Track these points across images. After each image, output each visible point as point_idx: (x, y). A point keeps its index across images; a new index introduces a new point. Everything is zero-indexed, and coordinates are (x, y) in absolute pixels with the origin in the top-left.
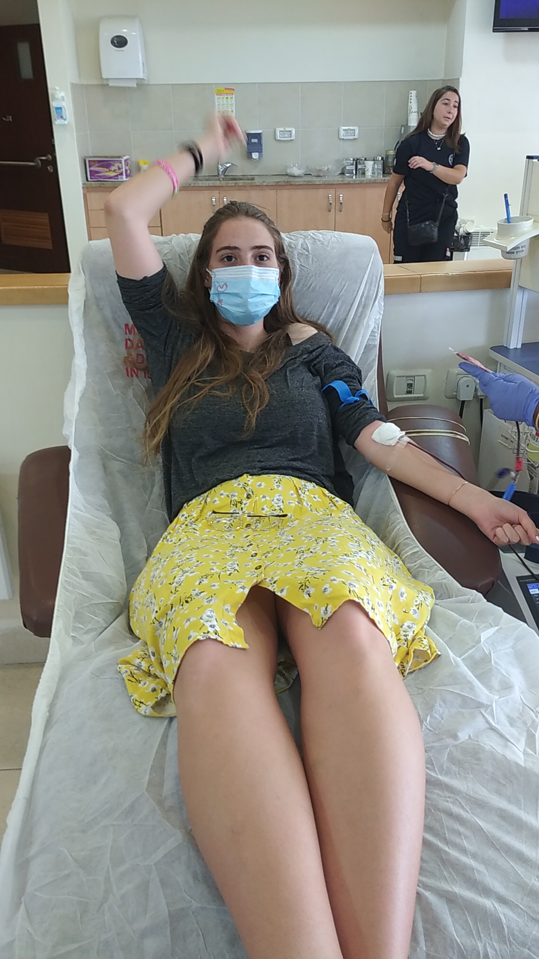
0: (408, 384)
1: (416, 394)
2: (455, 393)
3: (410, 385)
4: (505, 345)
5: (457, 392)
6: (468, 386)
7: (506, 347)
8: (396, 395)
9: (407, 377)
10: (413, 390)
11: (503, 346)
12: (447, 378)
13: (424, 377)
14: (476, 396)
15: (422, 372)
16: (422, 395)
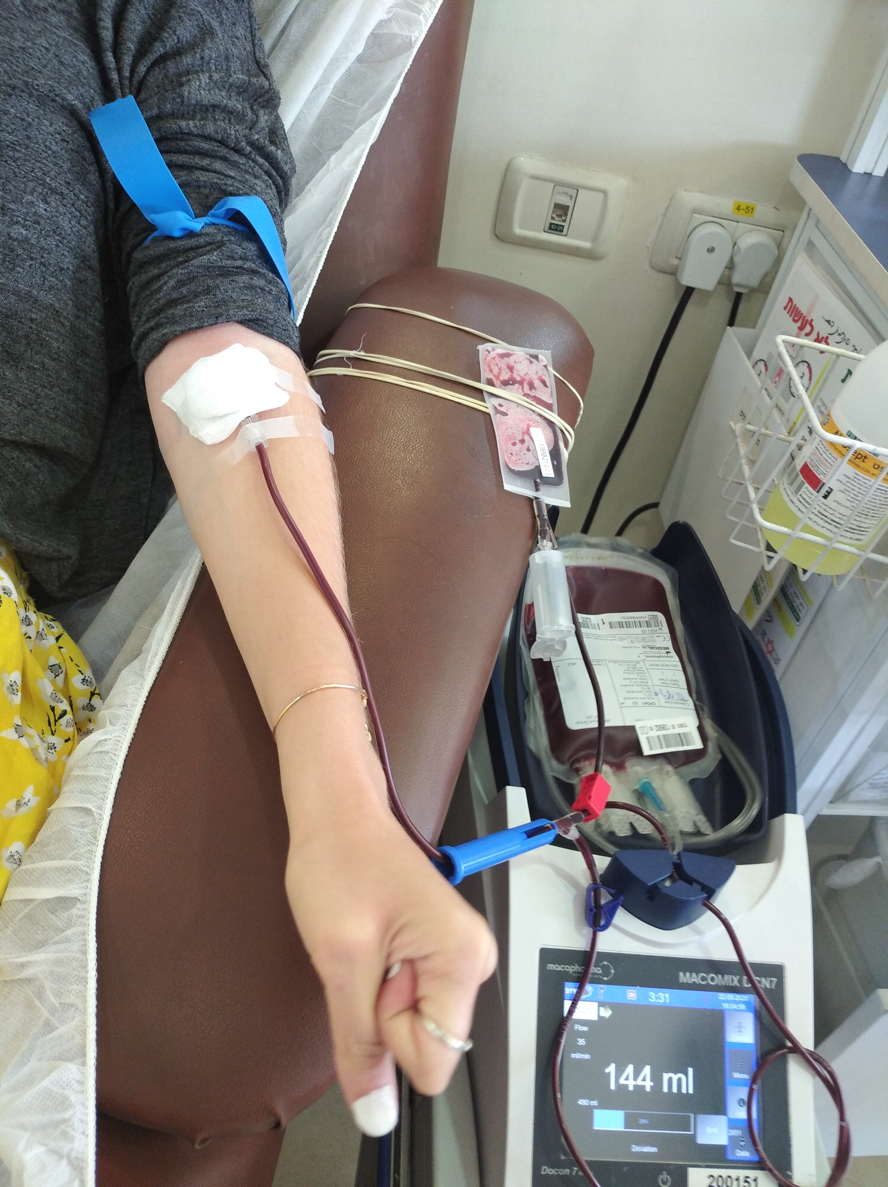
0: (557, 206)
1: (573, 238)
2: (675, 262)
3: (562, 210)
4: (843, 159)
5: (680, 259)
6: (711, 250)
7: (845, 165)
8: (521, 227)
9: (558, 184)
10: (566, 225)
11: (837, 159)
12: (665, 214)
13: (601, 195)
14: (725, 282)
15: (598, 180)
16: (586, 245)
